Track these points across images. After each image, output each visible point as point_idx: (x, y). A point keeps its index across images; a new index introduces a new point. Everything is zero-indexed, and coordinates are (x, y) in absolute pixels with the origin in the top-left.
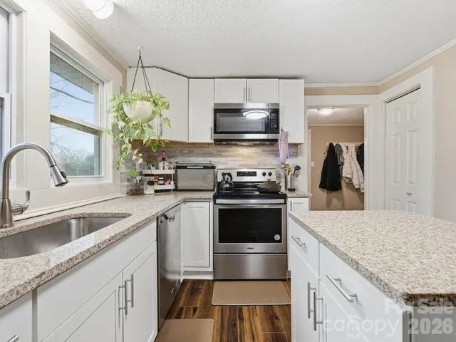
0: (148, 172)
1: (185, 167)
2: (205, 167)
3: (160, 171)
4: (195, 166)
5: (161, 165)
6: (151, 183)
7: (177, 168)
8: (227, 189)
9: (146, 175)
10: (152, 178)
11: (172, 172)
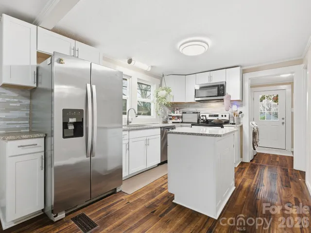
0: (170, 115)
1: (186, 113)
2: (194, 113)
3: (175, 115)
4: (190, 113)
5: (176, 112)
6: (171, 119)
7: (183, 113)
8: (202, 122)
9: (169, 116)
10: (171, 117)
11: (180, 115)
